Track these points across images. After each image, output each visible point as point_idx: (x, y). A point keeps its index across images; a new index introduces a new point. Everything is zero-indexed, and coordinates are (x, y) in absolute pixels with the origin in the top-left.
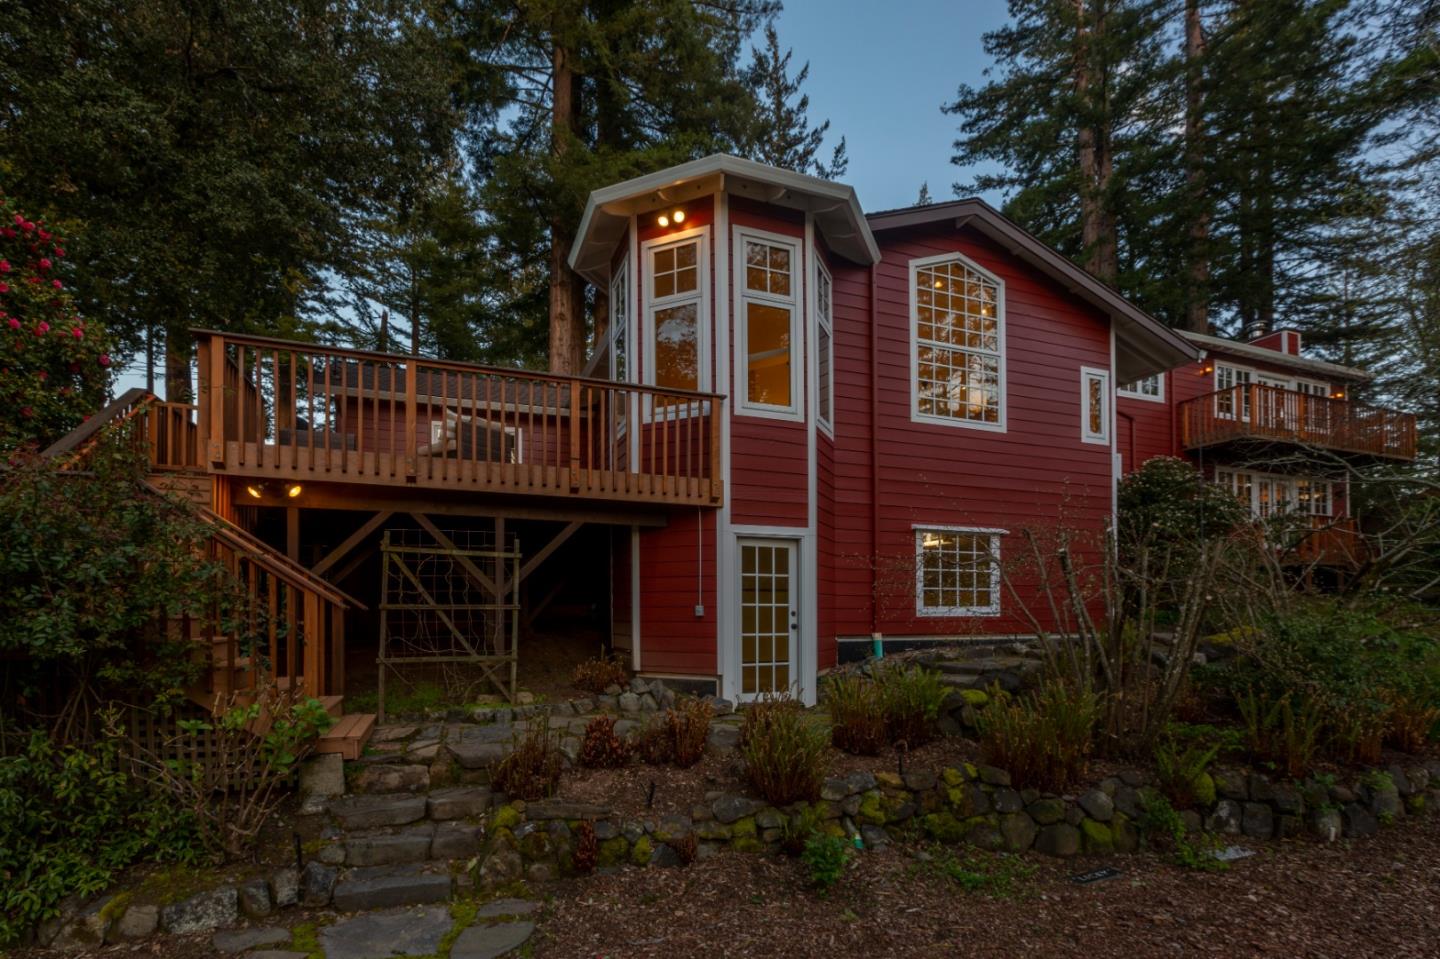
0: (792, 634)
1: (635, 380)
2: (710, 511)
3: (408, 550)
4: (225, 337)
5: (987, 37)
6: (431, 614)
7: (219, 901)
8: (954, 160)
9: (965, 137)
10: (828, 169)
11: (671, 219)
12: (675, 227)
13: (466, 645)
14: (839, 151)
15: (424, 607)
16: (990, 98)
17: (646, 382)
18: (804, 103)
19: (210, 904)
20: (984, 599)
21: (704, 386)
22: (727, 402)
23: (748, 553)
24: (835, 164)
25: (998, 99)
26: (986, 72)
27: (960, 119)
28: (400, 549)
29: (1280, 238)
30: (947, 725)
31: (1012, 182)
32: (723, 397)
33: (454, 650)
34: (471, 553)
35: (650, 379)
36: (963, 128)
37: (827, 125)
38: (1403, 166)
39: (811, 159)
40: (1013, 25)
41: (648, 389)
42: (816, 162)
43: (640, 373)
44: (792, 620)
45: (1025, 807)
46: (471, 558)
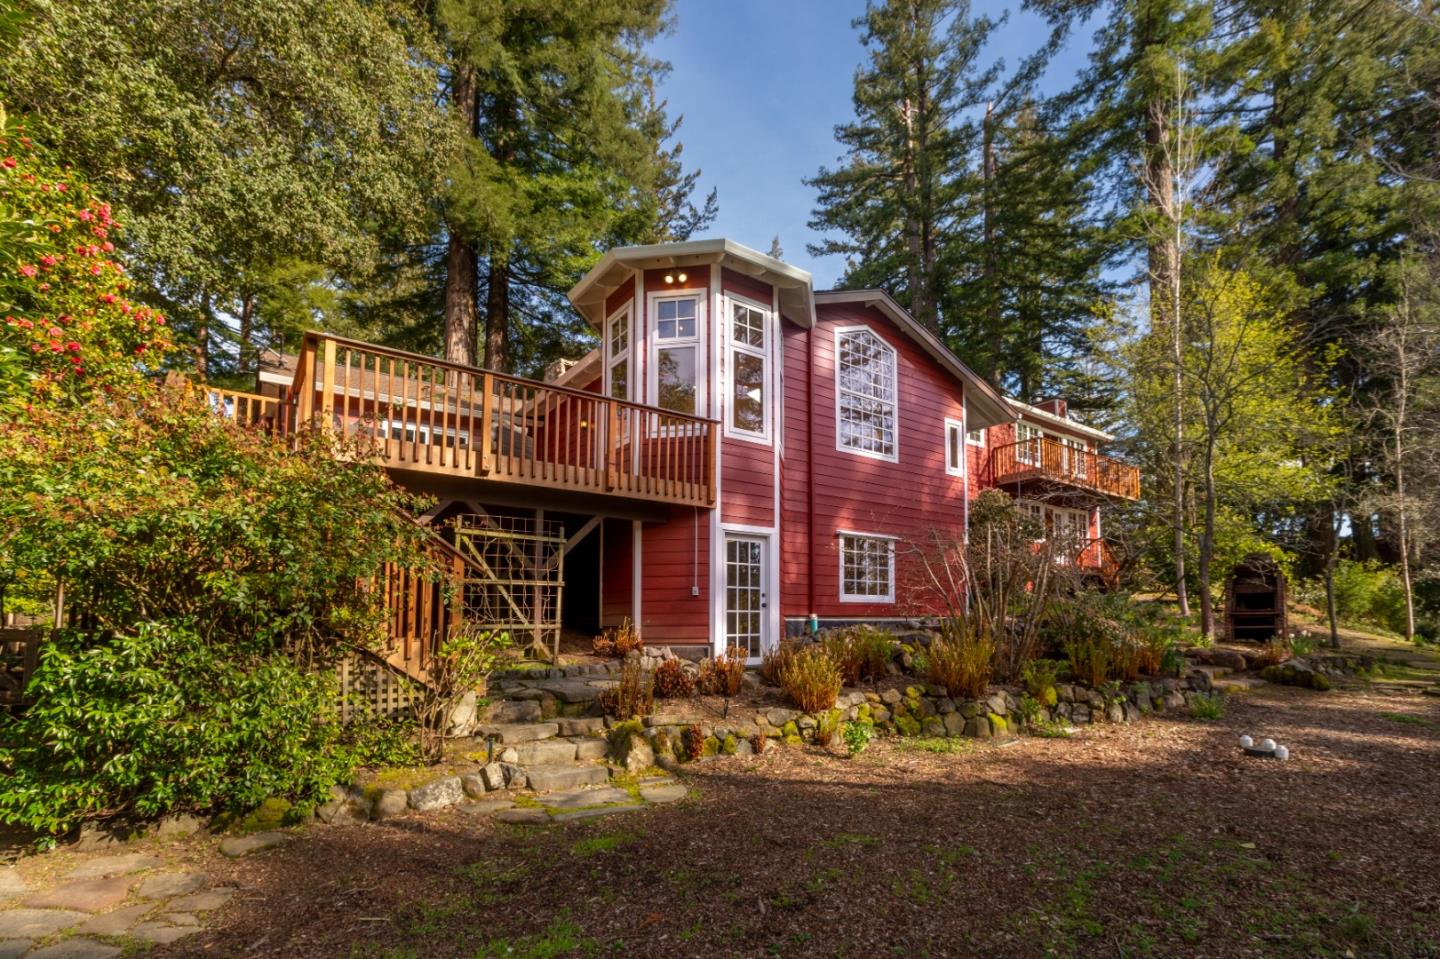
0: (762, 612)
1: (639, 400)
2: (705, 512)
3: (476, 532)
4: (338, 341)
5: (838, 129)
6: (491, 588)
7: (449, 786)
8: (810, 225)
9: (821, 208)
10: (701, 212)
11: (676, 279)
12: (677, 285)
13: (519, 613)
14: (711, 199)
15: (487, 582)
16: (838, 180)
17: (649, 404)
18: (678, 150)
19: (443, 788)
20: (884, 590)
21: (700, 410)
22: (719, 427)
23: (731, 547)
24: (707, 209)
25: (846, 182)
26: (839, 159)
27: (817, 192)
28: (470, 532)
29: (1047, 325)
30: (893, 668)
31: (854, 250)
32: (716, 422)
33: (512, 619)
34: (515, 536)
35: (653, 400)
36: (820, 200)
37: (698, 174)
38: (1126, 285)
39: (685, 200)
40: (858, 124)
41: (652, 410)
42: (689, 204)
43: (645, 397)
44: (762, 601)
45: (957, 710)
46: (515, 540)
